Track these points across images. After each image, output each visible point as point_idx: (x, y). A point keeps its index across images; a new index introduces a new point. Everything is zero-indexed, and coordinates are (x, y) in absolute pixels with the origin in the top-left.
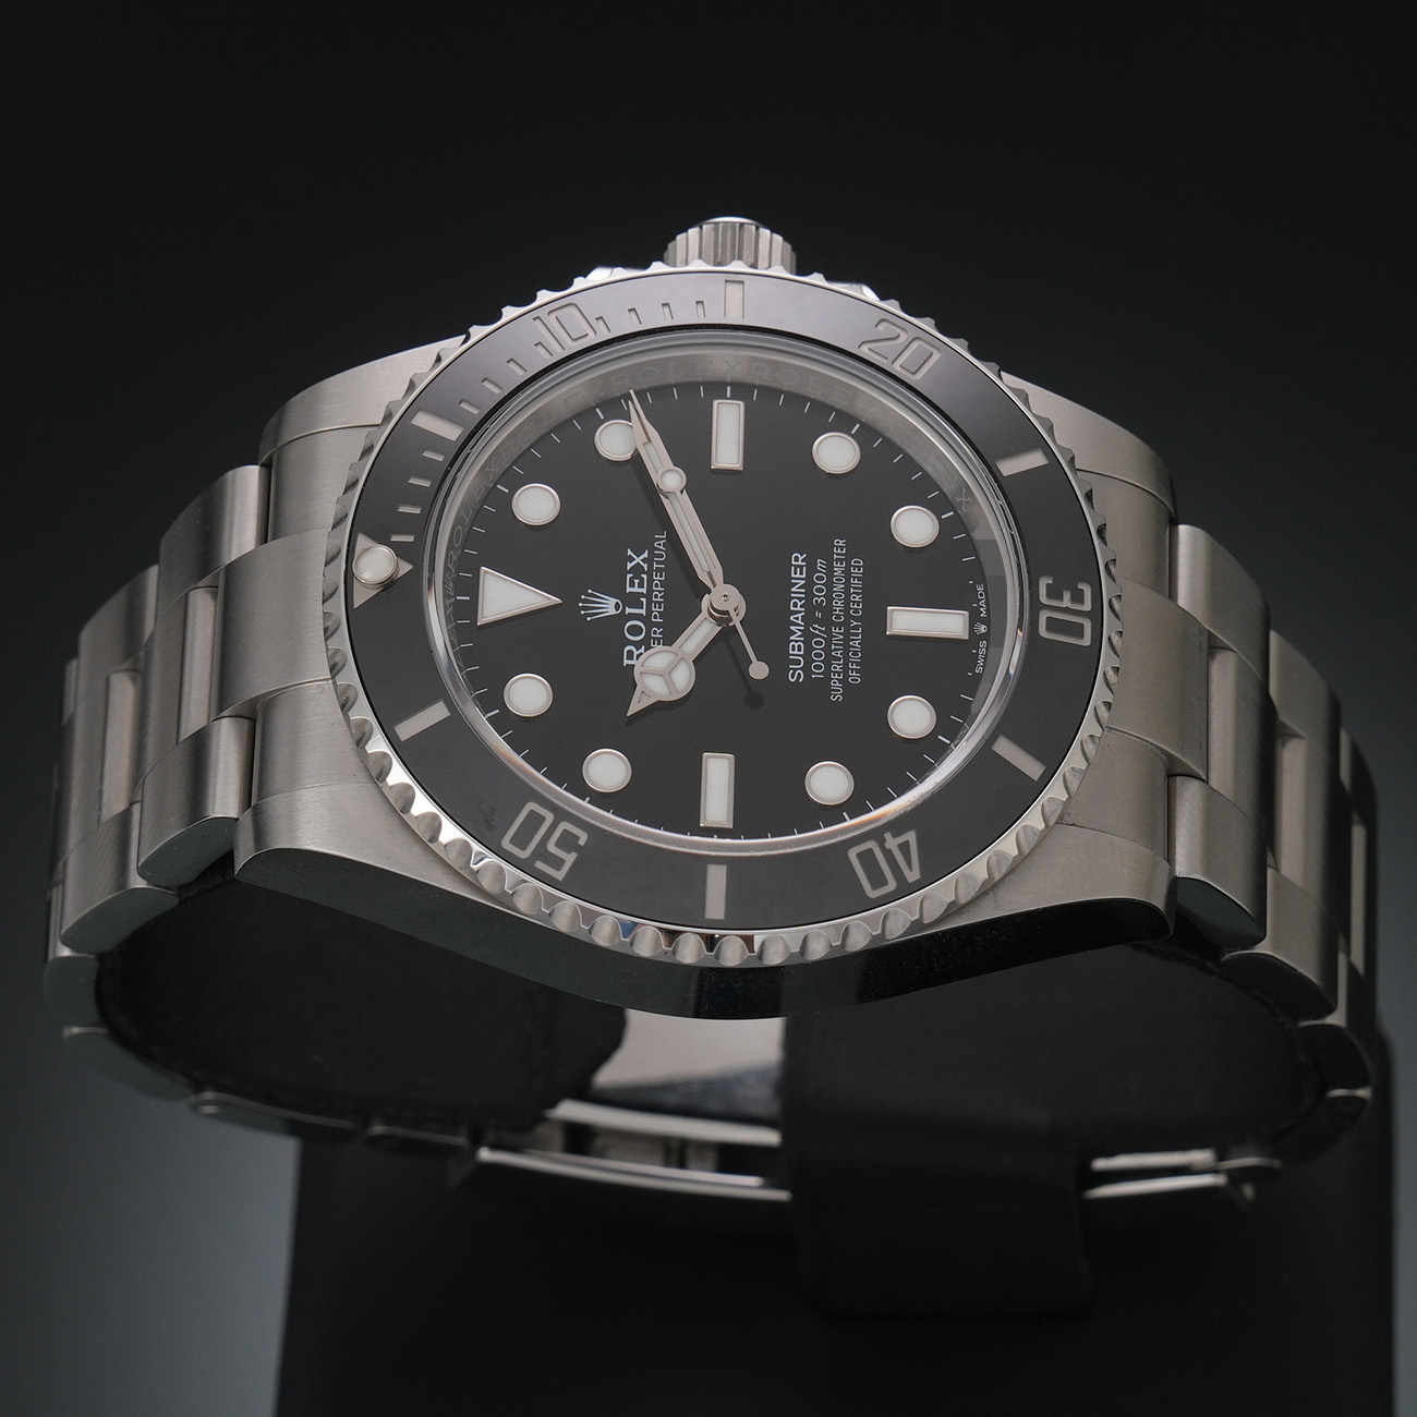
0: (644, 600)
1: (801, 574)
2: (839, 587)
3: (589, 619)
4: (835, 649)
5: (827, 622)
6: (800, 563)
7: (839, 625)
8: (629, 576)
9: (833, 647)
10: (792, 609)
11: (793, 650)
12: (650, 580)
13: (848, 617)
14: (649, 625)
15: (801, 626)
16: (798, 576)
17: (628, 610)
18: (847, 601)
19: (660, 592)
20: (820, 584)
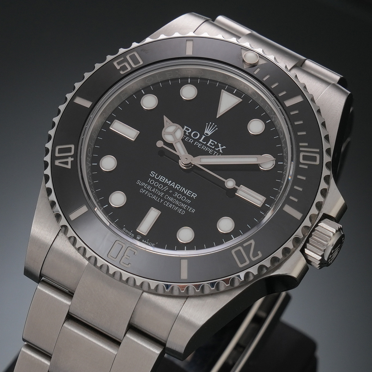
0: (205, 143)
1: (188, 194)
2: (177, 202)
3: (207, 124)
4: (155, 190)
5: (167, 193)
6: (192, 195)
7: (164, 196)
8: (216, 143)
9: (157, 190)
10: (177, 185)
11: (162, 178)
12: (211, 148)
13: (165, 200)
14: (195, 140)
15: (170, 185)
16: (188, 192)
17: (204, 137)
18: (171, 202)
19: (205, 149)
20: (181, 197)
